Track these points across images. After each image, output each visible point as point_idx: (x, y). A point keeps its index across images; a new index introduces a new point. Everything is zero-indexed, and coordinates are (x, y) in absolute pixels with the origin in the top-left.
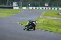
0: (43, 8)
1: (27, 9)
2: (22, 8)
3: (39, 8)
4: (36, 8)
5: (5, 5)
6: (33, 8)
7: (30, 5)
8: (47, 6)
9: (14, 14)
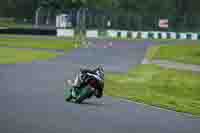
0: (150, 35)
1: (101, 37)
2: (84, 33)
3: (139, 35)
4: (129, 35)
5: (28, 22)
6: (119, 34)
7: (109, 24)
9: (62, 54)
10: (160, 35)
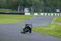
0: (54, 14)
2: (33, 14)
3: (50, 14)
4: (47, 14)
6: (44, 14)
7: (41, 11)
8: (59, 11)
10: (57, 14)
